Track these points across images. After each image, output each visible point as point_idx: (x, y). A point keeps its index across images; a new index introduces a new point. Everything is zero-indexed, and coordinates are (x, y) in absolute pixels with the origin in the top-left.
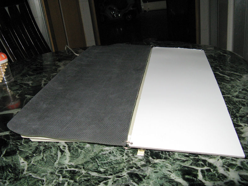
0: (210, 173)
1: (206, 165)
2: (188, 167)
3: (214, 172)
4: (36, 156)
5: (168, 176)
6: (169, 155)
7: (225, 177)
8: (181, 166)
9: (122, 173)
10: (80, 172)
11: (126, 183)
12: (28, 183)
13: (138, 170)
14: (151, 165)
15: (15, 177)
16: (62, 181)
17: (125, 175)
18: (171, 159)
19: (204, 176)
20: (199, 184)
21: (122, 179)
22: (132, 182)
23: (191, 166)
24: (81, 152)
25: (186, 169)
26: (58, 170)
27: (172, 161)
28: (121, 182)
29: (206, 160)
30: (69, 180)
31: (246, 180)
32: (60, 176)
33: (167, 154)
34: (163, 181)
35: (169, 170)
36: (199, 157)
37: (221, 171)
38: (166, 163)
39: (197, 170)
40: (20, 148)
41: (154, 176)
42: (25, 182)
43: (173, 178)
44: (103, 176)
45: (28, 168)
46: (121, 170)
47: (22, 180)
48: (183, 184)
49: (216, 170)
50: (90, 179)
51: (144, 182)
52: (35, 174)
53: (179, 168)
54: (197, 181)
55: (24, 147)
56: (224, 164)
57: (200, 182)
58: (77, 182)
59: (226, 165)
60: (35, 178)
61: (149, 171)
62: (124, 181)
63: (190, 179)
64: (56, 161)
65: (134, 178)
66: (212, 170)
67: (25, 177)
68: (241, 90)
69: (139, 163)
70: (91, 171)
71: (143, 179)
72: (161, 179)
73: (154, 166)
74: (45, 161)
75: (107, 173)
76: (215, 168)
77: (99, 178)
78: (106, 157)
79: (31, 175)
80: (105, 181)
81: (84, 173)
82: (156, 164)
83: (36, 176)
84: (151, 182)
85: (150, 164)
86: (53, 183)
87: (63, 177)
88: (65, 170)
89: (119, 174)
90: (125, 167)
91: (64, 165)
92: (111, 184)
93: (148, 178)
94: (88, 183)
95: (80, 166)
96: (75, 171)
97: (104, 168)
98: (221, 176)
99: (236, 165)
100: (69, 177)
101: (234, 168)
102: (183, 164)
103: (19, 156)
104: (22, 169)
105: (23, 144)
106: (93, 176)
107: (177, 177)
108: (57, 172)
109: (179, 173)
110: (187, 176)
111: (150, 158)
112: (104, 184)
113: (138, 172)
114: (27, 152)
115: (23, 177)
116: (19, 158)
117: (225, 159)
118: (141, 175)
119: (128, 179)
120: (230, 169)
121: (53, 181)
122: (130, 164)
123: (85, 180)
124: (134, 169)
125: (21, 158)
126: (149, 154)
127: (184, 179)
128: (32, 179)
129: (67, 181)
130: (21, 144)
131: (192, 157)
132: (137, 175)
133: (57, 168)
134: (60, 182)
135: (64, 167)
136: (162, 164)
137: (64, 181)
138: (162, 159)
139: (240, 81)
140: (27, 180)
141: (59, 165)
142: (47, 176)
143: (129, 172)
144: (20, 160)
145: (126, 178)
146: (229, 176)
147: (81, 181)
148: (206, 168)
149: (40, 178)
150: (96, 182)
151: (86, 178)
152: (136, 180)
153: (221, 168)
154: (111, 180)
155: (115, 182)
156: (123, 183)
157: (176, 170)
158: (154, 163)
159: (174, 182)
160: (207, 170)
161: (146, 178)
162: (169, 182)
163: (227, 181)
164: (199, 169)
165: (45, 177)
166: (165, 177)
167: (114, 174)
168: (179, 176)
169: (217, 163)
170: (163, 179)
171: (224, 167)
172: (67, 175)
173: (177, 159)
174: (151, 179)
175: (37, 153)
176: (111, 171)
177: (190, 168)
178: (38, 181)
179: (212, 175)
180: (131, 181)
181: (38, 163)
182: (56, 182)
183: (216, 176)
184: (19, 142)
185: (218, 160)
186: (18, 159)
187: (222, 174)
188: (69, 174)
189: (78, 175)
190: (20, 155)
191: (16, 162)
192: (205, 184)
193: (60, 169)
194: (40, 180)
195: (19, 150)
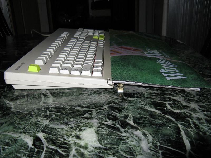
0: (176, 105)
1: (172, 101)
2: (157, 102)
3: (179, 104)
4: (21, 98)
5: (143, 108)
6: (140, 95)
7: (188, 107)
8: (151, 101)
9: (103, 107)
10: (65, 107)
11: (108, 113)
12: (17, 116)
13: (116, 105)
14: (127, 101)
15: (3, 113)
16: (50, 114)
17: (106, 108)
18: (142, 97)
19: (172, 107)
20: (169, 111)
21: (104, 111)
22: (113, 113)
23: (160, 101)
24: (63, 95)
25: (156, 103)
26: (44, 107)
27: (143, 99)
28: (104, 113)
29: (171, 98)
30: (55, 113)
31: (204, 108)
32: (47, 111)
33: (138, 94)
34: (140, 111)
35: (143, 104)
36: (164, 96)
37: (184, 103)
38: (139, 100)
39: (166, 104)
40: (4, 94)
41: (131, 108)
42: (14, 116)
43: (148, 109)
44: (87, 109)
45: (14, 107)
46: (101, 105)
47: (10, 115)
48: (156, 112)
49: (180, 103)
50: (75, 112)
51: (124, 112)
52: (23, 111)
53: (150, 102)
54: (167, 110)
55: (8, 93)
56: (185, 100)
57: (170, 111)
58: (64, 114)
59: (187, 100)
60: (23, 113)
61: (126, 105)
62: (106, 112)
63: (162, 109)
64: (40, 101)
65: (114, 110)
66: (177, 103)
67: (13, 113)
68: (185, 59)
69: (116, 100)
70: (75, 106)
71: (122, 110)
72: (138, 109)
73: (129, 102)
74: (30, 101)
75: (90, 107)
76: (179, 102)
77: (84, 111)
78: (86, 97)
79: (19, 111)
80: (89, 113)
81: (68, 108)
82: (130, 100)
83: (24, 112)
84: (130, 112)
85: (125, 101)
86: (41, 115)
87: (50, 112)
88: (51, 106)
89: (101, 108)
90: (105, 103)
91: (49, 103)
92: (95, 114)
93: (127, 110)
94: (74, 114)
95: (64, 104)
96: (60, 107)
97: (86, 105)
98: (185, 107)
99: (195, 100)
100: (55, 111)
101: (193, 102)
102: (152, 100)
103: (3, 99)
104: (9, 107)
105: (6, 91)
106: (78, 110)
107: (150, 108)
108: (43, 108)
109: (152, 106)
110: (158, 107)
111: (125, 97)
112: (89, 115)
113: (117, 106)
114: (11, 96)
115: (11, 113)
116: (5, 101)
117: (185, 97)
118: (120, 108)
119: (109, 111)
120: (191, 102)
121: (41, 114)
122: (108, 101)
123: (71, 113)
124: (112, 104)
125: (6, 100)
126: (123, 95)
127: (157, 109)
128: (20, 113)
129: (54, 114)
130: (4, 92)
131: (159, 96)
132: (116, 108)
133: (42, 105)
134: (48, 115)
135: (50, 105)
136: (136, 101)
137: (52, 114)
138: (135, 98)
139: (183, 54)
140: (16, 115)
141: (44, 104)
142: (34, 111)
143: (109, 106)
144: (5, 102)
145: (107, 110)
146: (191, 106)
147: (67, 113)
148: (171, 102)
149: (28, 113)
150: (81, 113)
151: (71, 111)
152: (117, 111)
153: (183, 102)
154: (95, 111)
155: (98, 113)
156: (106, 113)
157: (148, 104)
158: (129, 100)
159: (149, 111)
160: (173, 103)
161: (124, 109)
162: (145, 111)
163: (190, 109)
164: (167, 103)
165: (32, 112)
166: (141, 108)
167: (96, 108)
168: (152, 108)
169: (180, 99)
170: (140, 109)
171: (185, 101)
172: (54, 110)
173: (147, 97)
174: (129, 110)
175: (21, 97)
176: (93, 106)
177: (159, 102)
178: (27, 115)
179: (177, 106)
180: (113, 111)
181: (24, 103)
182: (44, 114)
183: (181, 107)
184: (2, 90)
185: (180, 97)
186: (3, 101)
187: (185, 105)
188: (55, 109)
189: (64, 110)
190: (5, 99)
191: (2, 104)
192: (174, 111)
193: (46, 106)
194: (28, 114)
195: (3, 95)
